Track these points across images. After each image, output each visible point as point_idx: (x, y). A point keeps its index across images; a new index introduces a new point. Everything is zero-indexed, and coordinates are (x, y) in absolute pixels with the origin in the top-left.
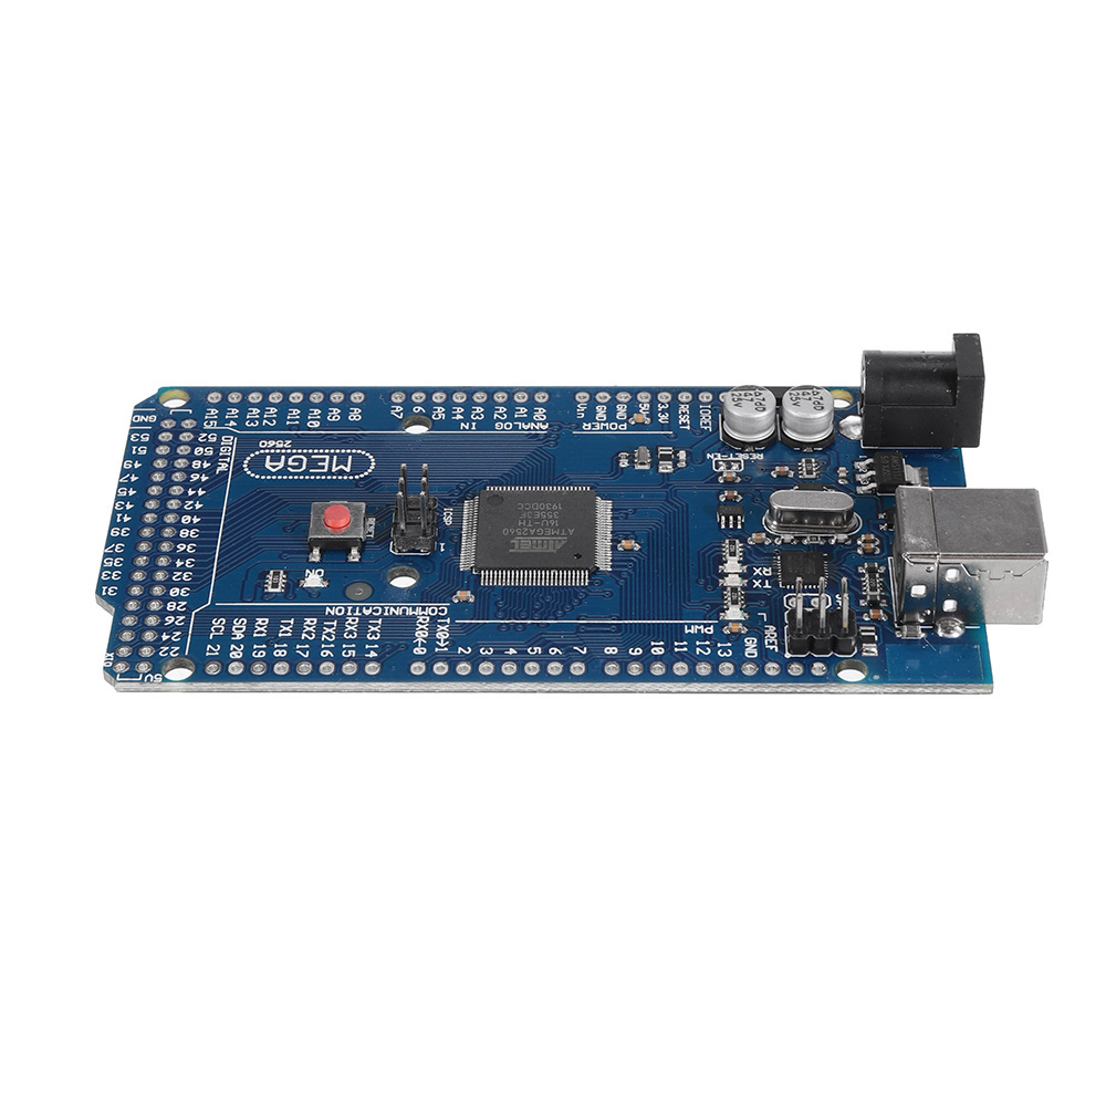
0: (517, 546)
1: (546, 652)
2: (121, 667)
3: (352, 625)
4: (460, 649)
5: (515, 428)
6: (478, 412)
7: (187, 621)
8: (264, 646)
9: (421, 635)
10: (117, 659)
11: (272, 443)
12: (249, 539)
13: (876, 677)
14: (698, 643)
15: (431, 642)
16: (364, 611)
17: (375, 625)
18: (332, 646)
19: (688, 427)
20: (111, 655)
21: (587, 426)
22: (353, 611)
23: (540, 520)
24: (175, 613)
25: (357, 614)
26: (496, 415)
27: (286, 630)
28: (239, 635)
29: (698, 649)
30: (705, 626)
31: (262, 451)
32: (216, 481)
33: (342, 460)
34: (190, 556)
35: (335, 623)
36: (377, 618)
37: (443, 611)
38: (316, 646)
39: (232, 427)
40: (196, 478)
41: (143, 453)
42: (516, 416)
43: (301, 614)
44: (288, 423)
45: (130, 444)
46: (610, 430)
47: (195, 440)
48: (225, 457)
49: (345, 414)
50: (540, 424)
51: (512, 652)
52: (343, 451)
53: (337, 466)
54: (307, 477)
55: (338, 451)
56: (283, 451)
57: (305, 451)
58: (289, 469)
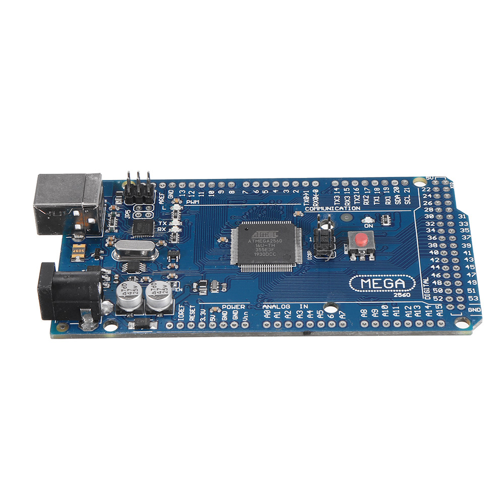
0: (275, 234)
1: (260, 191)
2: (445, 182)
3: (347, 202)
4: (298, 192)
5: (279, 306)
6: (300, 315)
7: (422, 203)
8: (385, 192)
9: (316, 198)
10: (448, 186)
11: (404, 295)
12: (404, 242)
13: (119, 182)
14: (194, 196)
15: (311, 195)
17: (337, 202)
18: (354, 193)
19: (191, 307)
20: (451, 188)
21: (243, 307)
22: (348, 208)
23: (265, 247)
24: (429, 206)
25: (346, 207)
26: (290, 313)
27: (376, 200)
28: (397, 197)
29: (194, 193)
30: (190, 204)
31: (408, 290)
32: (427, 273)
33: (366, 285)
34: (429, 234)
35: (355, 203)
36: (336, 205)
37: (307, 209)
38: (362, 193)
39: (427, 305)
40: (438, 275)
41: (468, 290)
42: (280, 313)
43: (371, 207)
44: (398, 308)
45: (477, 294)
46: (231, 305)
47: (444, 297)
48: (426, 287)
49: (370, 314)
50: (267, 308)
51: (275, 191)
52: (366, 291)
53: (368, 282)
54: (382, 276)
55: (369, 291)
56: (397, 291)
57: (386, 291)
58: (392, 281)
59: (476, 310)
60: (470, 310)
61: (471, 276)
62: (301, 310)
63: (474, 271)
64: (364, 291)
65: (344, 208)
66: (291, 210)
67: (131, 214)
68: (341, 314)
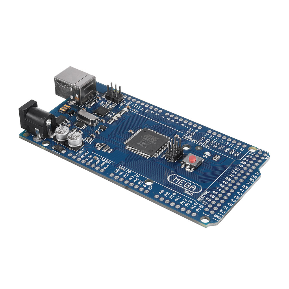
0: (156, 139)
1: (170, 120)
2: (266, 155)
3: (207, 141)
4: (188, 127)
5: (126, 170)
6: (131, 178)
7: (243, 158)
8: (230, 146)
9: (193, 134)
11: (189, 194)
12: (214, 171)
14: (138, 108)
18: (214, 139)
19: (87, 152)
20: (266, 158)
21: (109, 163)
23: (145, 142)
24: (245, 161)
26: (128, 175)
27: (222, 147)
28: (234, 150)
29: (140, 107)
30: (133, 111)
31: (194, 192)
32: (212, 189)
33: (176, 180)
34: (232, 173)
35: (210, 144)
36: (200, 141)
37: (184, 136)
38: (218, 141)
39: (196, 203)
40: (216, 193)
41: (225, 206)
42: (123, 173)
45: (226, 211)
46: (105, 159)
47: (208, 204)
48: (204, 195)
49: (164, 193)
50: (120, 168)
51: (177, 123)
54: (188, 180)
55: (175, 184)
56: (188, 190)
57: (183, 188)
58: (191, 185)
59: (218, 217)
60: (215, 216)
61: (232, 201)
62: (134, 176)
63: (237, 200)
64: (172, 183)
65: (202, 144)
66: (176, 133)
67: (103, 104)
68: (151, 187)
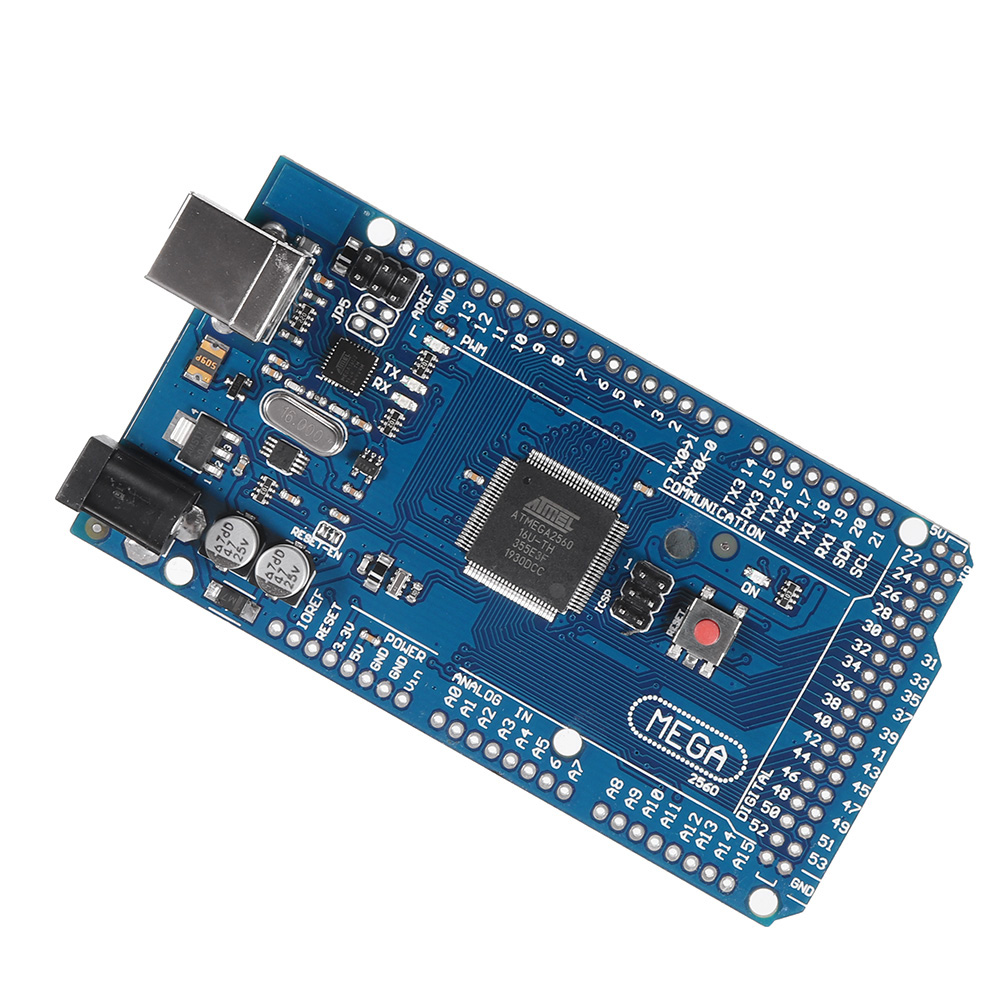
0: (571, 521)
1: (611, 389)
2: (958, 560)
3: (748, 511)
4: (677, 429)
5: (482, 692)
6: (505, 731)
7: (882, 588)
8: (833, 521)
9: (700, 465)
10: (957, 571)
11: (707, 788)
12: (785, 666)
13: (367, 213)
14: (484, 330)
15: (694, 455)
16: (732, 519)
17: (731, 497)
18: (778, 491)
19: (334, 605)
20: (960, 580)
21: (421, 658)
22: (741, 524)
23: (534, 544)
24: (887, 602)
25: (739, 519)
26: (492, 717)
27: (806, 531)
28: (847, 545)
29: (488, 323)
30: (466, 347)
31: (720, 780)
32: (779, 759)
33: (658, 726)
34: (843, 670)
35: (763, 517)
36: (726, 505)
37: (669, 484)
38: (791, 498)
39: (730, 831)
40: (794, 774)
41: (824, 837)
42: (474, 706)
43: (785, 545)
44: (679, 809)
45: (830, 856)
46: (404, 639)
47: (771, 831)
48: (756, 791)
49: (623, 794)
50: (460, 683)
51: (637, 403)
52: (650, 741)
53: (664, 723)
54: (698, 721)
55: (654, 744)
56: (701, 770)
57: (683, 760)
58: (708, 742)
59: (805, 889)
60: (797, 884)
61: (849, 809)
62: (515, 719)
63: (862, 801)
64: (645, 739)
65: (735, 521)
66: (639, 469)
67: (347, 312)
68: (576, 768)
